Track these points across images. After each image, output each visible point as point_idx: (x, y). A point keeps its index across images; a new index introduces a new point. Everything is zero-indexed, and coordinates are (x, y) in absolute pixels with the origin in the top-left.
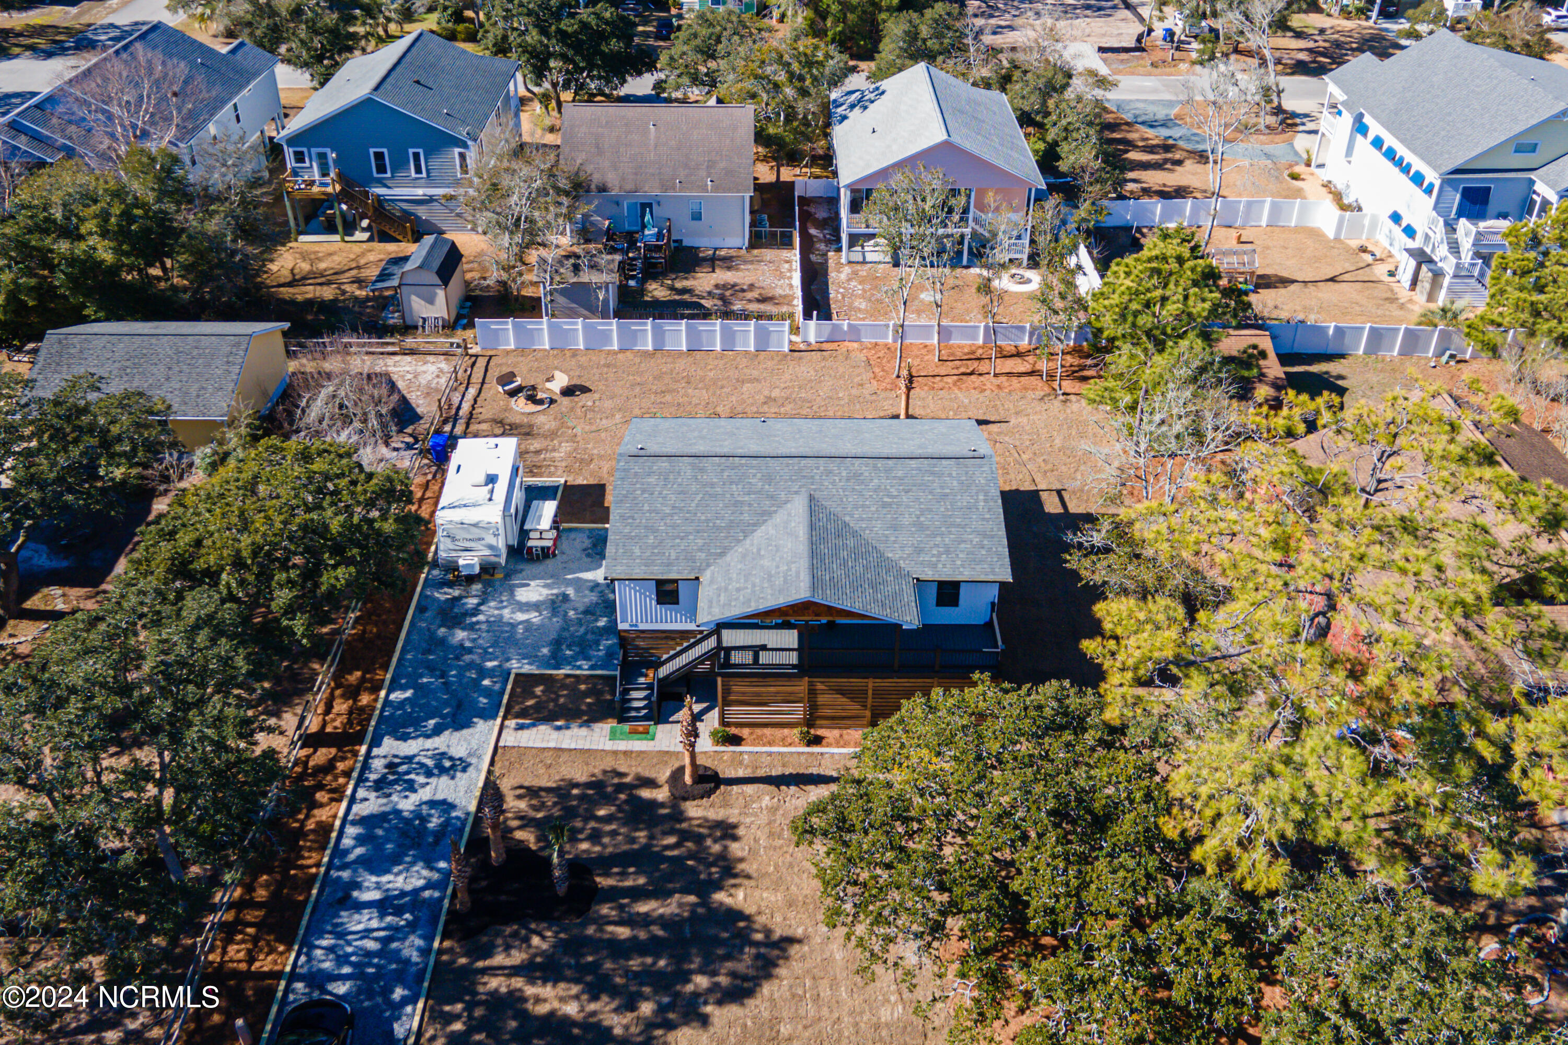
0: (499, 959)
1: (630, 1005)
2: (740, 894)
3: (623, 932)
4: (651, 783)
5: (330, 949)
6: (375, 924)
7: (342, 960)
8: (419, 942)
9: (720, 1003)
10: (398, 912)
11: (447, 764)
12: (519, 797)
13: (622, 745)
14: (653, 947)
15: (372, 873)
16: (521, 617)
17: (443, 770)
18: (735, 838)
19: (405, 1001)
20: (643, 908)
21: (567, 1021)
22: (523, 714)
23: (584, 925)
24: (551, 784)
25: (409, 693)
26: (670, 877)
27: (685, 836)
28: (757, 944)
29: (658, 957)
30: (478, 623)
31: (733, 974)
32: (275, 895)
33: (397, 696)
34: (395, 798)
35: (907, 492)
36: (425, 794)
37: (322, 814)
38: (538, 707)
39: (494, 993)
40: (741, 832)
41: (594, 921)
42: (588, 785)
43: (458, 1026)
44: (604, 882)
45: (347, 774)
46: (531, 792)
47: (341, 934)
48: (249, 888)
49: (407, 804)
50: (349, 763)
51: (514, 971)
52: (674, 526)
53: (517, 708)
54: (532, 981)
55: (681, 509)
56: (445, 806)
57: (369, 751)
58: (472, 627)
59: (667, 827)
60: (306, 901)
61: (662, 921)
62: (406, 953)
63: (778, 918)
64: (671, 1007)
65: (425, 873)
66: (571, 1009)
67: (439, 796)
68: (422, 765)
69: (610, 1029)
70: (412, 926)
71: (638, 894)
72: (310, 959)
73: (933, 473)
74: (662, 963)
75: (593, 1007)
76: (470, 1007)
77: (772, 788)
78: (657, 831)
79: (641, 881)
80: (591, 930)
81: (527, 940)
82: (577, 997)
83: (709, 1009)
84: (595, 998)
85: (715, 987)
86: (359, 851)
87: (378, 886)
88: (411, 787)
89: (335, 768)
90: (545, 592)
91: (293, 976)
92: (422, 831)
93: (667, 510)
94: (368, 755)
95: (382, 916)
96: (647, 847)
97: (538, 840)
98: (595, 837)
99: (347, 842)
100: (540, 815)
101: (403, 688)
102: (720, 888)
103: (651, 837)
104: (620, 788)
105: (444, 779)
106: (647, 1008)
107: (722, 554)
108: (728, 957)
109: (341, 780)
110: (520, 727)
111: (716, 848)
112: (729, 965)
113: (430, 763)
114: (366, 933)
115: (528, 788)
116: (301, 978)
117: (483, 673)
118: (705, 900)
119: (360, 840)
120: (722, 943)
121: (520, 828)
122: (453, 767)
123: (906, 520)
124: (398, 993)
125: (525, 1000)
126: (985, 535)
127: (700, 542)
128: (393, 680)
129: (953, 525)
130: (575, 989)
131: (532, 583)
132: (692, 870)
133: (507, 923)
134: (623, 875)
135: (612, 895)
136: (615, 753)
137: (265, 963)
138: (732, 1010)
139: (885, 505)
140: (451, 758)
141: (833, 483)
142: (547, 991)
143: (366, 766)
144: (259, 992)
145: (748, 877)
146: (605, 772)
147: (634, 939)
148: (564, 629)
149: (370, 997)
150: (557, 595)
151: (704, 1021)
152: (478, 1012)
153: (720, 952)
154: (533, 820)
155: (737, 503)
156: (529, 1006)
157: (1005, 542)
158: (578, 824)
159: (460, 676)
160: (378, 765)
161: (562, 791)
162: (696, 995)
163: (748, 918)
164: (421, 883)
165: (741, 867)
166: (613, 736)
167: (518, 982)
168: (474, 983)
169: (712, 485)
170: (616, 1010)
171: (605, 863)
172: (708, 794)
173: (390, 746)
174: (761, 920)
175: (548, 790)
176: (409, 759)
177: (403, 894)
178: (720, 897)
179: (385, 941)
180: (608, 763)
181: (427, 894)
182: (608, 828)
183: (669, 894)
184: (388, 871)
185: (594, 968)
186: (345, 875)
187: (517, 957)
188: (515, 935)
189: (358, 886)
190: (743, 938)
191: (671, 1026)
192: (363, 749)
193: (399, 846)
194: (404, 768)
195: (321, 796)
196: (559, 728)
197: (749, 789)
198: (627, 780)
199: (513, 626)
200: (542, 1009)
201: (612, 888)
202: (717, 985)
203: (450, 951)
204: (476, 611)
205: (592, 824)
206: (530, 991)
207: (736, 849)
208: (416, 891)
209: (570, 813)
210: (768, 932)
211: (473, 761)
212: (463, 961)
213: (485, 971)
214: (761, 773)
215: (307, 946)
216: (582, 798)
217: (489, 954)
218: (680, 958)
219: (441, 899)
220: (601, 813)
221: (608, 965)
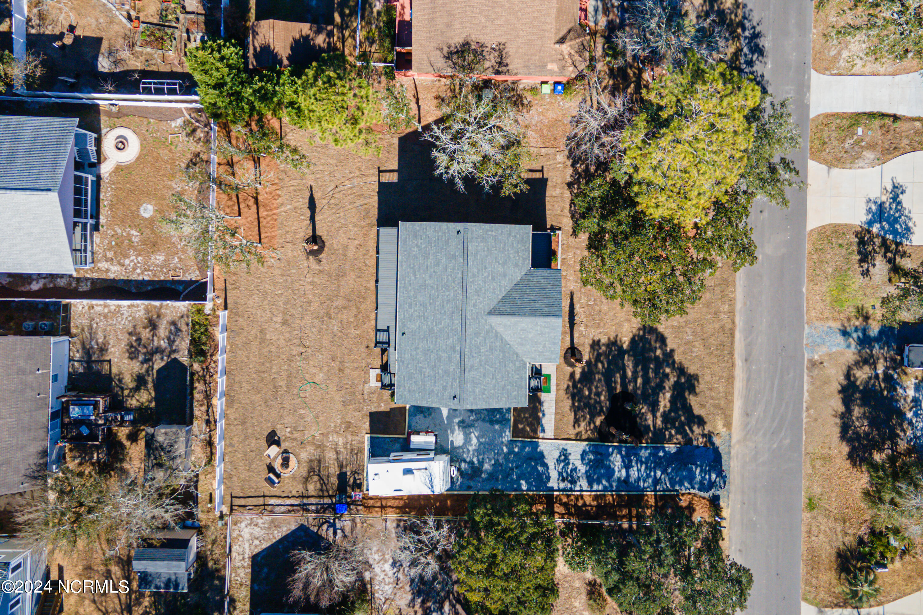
0: (650, 422)
1: (667, 376)
2: (624, 339)
3: (639, 381)
4: (572, 375)
5: (644, 481)
6: (635, 469)
7: (648, 476)
8: (643, 451)
9: (666, 345)
10: (631, 461)
11: (563, 457)
12: (579, 426)
13: (553, 387)
14: (645, 370)
15: (614, 474)
16: (474, 441)
17: (566, 458)
18: (599, 341)
19: (664, 451)
20: (629, 374)
21: (672, 396)
22: (535, 431)
23: (637, 394)
24: (573, 414)
25: (523, 482)
26: (616, 365)
27: (598, 359)
28: (644, 333)
29: (649, 368)
30: (478, 460)
31: (656, 342)
32: (625, 507)
33: (524, 487)
34: (579, 475)
35: (486, 268)
36: (578, 464)
37: (588, 500)
38: (531, 425)
39: (663, 422)
40: (596, 339)
41: (635, 392)
42: (573, 399)
43: (673, 432)
44: (619, 389)
45: (568, 496)
46: (577, 422)
47: (639, 479)
48: (623, 517)
49: (582, 469)
50: (562, 497)
51: (654, 416)
52: (502, 377)
53: (531, 434)
54: (658, 410)
55: (493, 375)
56: (584, 454)
57: (556, 491)
58: (481, 463)
59: (593, 368)
60: (628, 495)
61: (635, 366)
62: (647, 455)
63: (635, 325)
64: (668, 362)
65: (614, 455)
66: (668, 395)
67: (579, 457)
68: (563, 467)
69: (675, 382)
70: (636, 455)
71: (624, 376)
72: (648, 487)
73: (476, 255)
74: (652, 366)
75: (667, 388)
76: (667, 429)
77: (576, 327)
78: (595, 371)
79: (618, 375)
80: (639, 392)
81: (643, 414)
82: (664, 394)
83: (668, 350)
84: (664, 388)
85: (660, 348)
86: (604, 482)
87: (619, 471)
88: (575, 469)
89: (565, 503)
90: (457, 432)
91: (655, 491)
92: (595, 460)
93: (494, 381)
94: (559, 490)
95: (633, 467)
96: (603, 374)
97: (600, 415)
98: (598, 394)
99: (600, 488)
100: (588, 417)
101: (520, 485)
102: (622, 346)
103: (598, 373)
104: (575, 386)
105: (570, 457)
106: (668, 370)
107: (517, 355)
108: (650, 343)
109: (572, 497)
110: (543, 431)
111: (603, 348)
112: (653, 343)
113: (562, 465)
114: (639, 470)
115: (575, 423)
116: (655, 488)
117: (511, 452)
118: (625, 352)
119: (599, 482)
120: (644, 345)
121: (594, 423)
122: (564, 455)
123: (501, 270)
124: (661, 454)
125: (665, 412)
126: (510, 235)
127: (511, 365)
128: (515, 490)
129: (504, 248)
130: (661, 395)
131: (450, 439)
132: (613, 357)
133: (636, 422)
134: (616, 382)
135: (624, 385)
136: (557, 390)
137: (652, 501)
138: (669, 342)
139: (493, 279)
140: (560, 456)
141: (481, 303)
142: (662, 404)
143: (564, 490)
144: (661, 500)
145: (617, 336)
146: (567, 393)
147: (642, 376)
148: (483, 420)
149: (662, 463)
150: (459, 427)
151: (672, 351)
152: (669, 426)
153: (647, 346)
154: (590, 419)
155: (491, 349)
156: (667, 409)
157: (513, 226)
158: (592, 401)
159: (512, 462)
160: (562, 485)
161: (576, 410)
162: (664, 354)
163: (634, 336)
164: (619, 456)
165: (612, 338)
166: (549, 391)
167: (658, 414)
168: (659, 429)
169: (481, 361)
170: (669, 380)
171: (610, 389)
172: (580, 352)
173: (553, 483)
174: (635, 331)
175: (575, 415)
176: (560, 474)
177: (623, 461)
178: (625, 346)
179: (642, 463)
180: (562, 393)
181: (623, 453)
182: (594, 389)
183: (624, 364)
184: (613, 469)
185: (653, 389)
186: (614, 484)
187: (649, 416)
188: (641, 418)
189: (619, 479)
190: (642, 338)
191: (674, 362)
192: (556, 493)
193: (602, 468)
194: (565, 475)
195: (580, 503)
196: (544, 415)
197: (576, 335)
198: (571, 384)
199: (480, 443)
200: (668, 405)
201: (621, 385)
202: (660, 347)
203: (646, 440)
204: (471, 463)
205: (593, 396)
206: (662, 410)
207: (604, 340)
208: (622, 457)
209: (587, 405)
210: (639, 329)
211: (561, 447)
212: (650, 435)
213: (654, 426)
214: (568, 330)
215: (644, 489)
216: (579, 401)
217: (649, 426)
218: (649, 360)
219: (626, 447)
220: (587, 393)
221: (653, 384)
